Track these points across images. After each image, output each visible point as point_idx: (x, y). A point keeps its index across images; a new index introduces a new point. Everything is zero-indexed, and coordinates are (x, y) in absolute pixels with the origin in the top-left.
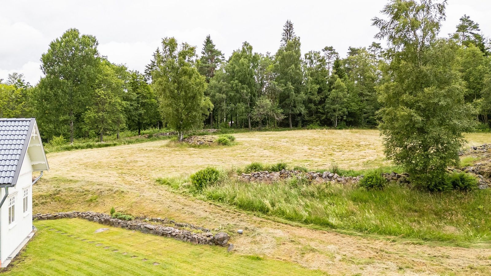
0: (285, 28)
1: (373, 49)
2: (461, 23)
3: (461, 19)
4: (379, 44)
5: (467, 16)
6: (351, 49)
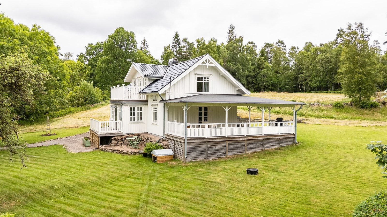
0: (229, 29)
2: (339, 32)
3: (339, 30)
4: (283, 41)
5: (342, 28)
6: (266, 44)
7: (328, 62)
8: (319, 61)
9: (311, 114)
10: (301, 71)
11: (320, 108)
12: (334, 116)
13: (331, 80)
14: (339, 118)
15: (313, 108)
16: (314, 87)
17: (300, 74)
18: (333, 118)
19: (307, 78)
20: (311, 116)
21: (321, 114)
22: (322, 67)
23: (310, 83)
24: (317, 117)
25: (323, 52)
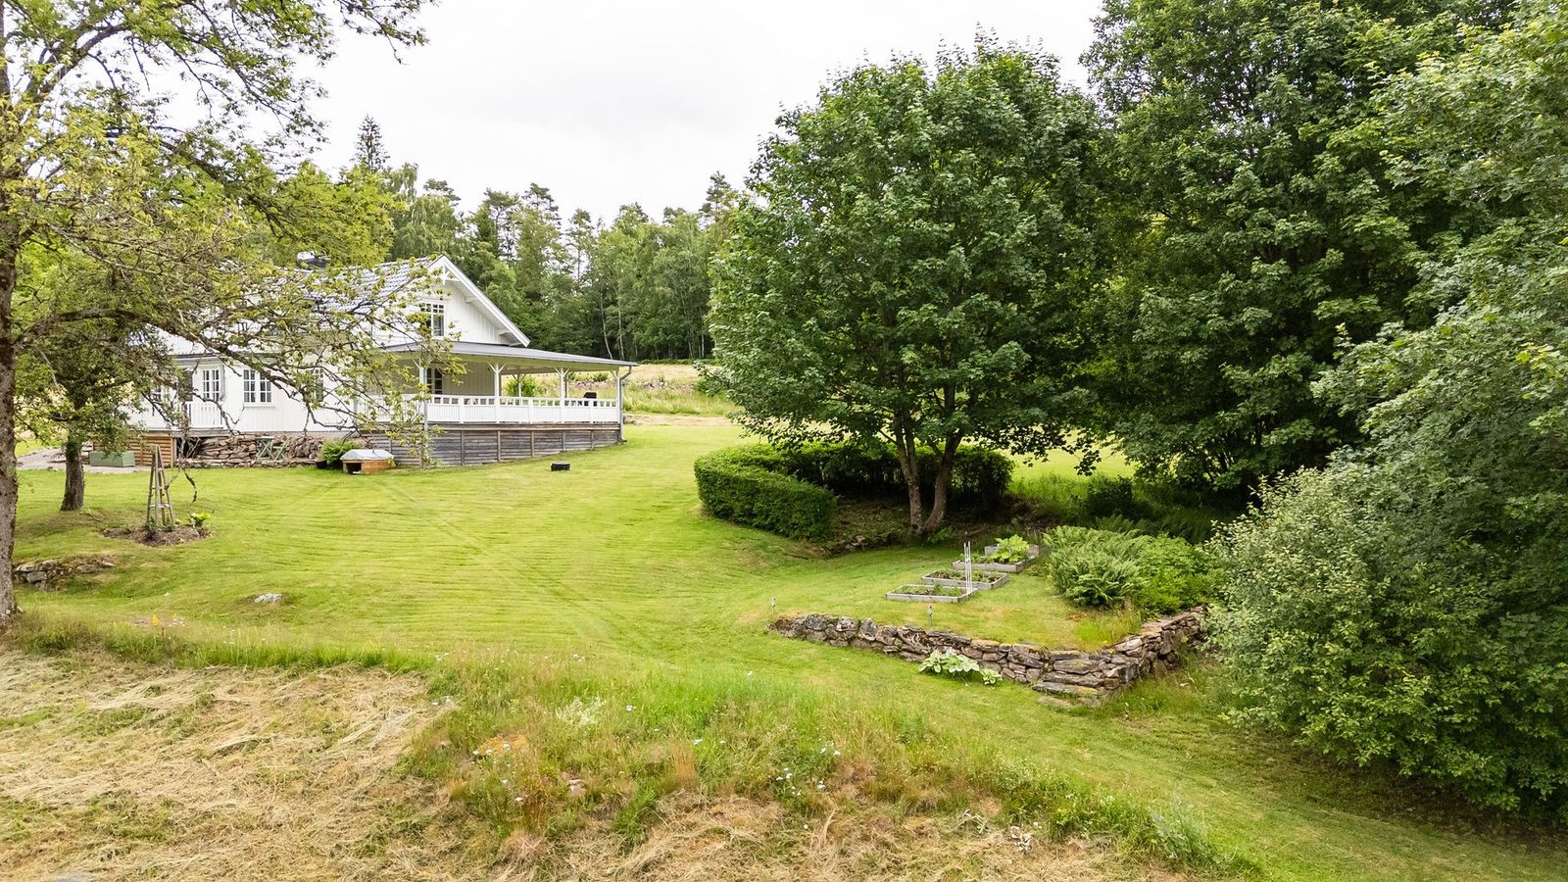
0: (361, 132)
1: (534, 198)
2: (713, 183)
3: (712, 178)
4: (547, 190)
5: (721, 174)
6: (490, 194)
7: (685, 273)
8: (662, 268)
9: (647, 405)
10: (609, 297)
11: (667, 393)
12: (697, 409)
13: (694, 327)
14: (706, 414)
15: (650, 391)
16: (650, 347)
17: (607, 306)
18: (693, 413)
19: (628, 318)
20: (647, 410)
21: (669, 406)
22: (671, 286)
23: (637, 335)
24: (658, 412)
25: (671, 242)
